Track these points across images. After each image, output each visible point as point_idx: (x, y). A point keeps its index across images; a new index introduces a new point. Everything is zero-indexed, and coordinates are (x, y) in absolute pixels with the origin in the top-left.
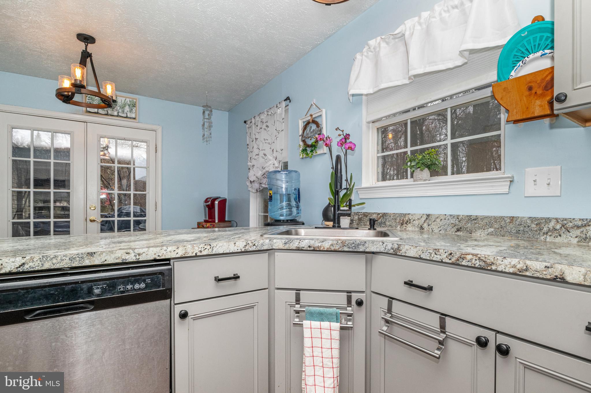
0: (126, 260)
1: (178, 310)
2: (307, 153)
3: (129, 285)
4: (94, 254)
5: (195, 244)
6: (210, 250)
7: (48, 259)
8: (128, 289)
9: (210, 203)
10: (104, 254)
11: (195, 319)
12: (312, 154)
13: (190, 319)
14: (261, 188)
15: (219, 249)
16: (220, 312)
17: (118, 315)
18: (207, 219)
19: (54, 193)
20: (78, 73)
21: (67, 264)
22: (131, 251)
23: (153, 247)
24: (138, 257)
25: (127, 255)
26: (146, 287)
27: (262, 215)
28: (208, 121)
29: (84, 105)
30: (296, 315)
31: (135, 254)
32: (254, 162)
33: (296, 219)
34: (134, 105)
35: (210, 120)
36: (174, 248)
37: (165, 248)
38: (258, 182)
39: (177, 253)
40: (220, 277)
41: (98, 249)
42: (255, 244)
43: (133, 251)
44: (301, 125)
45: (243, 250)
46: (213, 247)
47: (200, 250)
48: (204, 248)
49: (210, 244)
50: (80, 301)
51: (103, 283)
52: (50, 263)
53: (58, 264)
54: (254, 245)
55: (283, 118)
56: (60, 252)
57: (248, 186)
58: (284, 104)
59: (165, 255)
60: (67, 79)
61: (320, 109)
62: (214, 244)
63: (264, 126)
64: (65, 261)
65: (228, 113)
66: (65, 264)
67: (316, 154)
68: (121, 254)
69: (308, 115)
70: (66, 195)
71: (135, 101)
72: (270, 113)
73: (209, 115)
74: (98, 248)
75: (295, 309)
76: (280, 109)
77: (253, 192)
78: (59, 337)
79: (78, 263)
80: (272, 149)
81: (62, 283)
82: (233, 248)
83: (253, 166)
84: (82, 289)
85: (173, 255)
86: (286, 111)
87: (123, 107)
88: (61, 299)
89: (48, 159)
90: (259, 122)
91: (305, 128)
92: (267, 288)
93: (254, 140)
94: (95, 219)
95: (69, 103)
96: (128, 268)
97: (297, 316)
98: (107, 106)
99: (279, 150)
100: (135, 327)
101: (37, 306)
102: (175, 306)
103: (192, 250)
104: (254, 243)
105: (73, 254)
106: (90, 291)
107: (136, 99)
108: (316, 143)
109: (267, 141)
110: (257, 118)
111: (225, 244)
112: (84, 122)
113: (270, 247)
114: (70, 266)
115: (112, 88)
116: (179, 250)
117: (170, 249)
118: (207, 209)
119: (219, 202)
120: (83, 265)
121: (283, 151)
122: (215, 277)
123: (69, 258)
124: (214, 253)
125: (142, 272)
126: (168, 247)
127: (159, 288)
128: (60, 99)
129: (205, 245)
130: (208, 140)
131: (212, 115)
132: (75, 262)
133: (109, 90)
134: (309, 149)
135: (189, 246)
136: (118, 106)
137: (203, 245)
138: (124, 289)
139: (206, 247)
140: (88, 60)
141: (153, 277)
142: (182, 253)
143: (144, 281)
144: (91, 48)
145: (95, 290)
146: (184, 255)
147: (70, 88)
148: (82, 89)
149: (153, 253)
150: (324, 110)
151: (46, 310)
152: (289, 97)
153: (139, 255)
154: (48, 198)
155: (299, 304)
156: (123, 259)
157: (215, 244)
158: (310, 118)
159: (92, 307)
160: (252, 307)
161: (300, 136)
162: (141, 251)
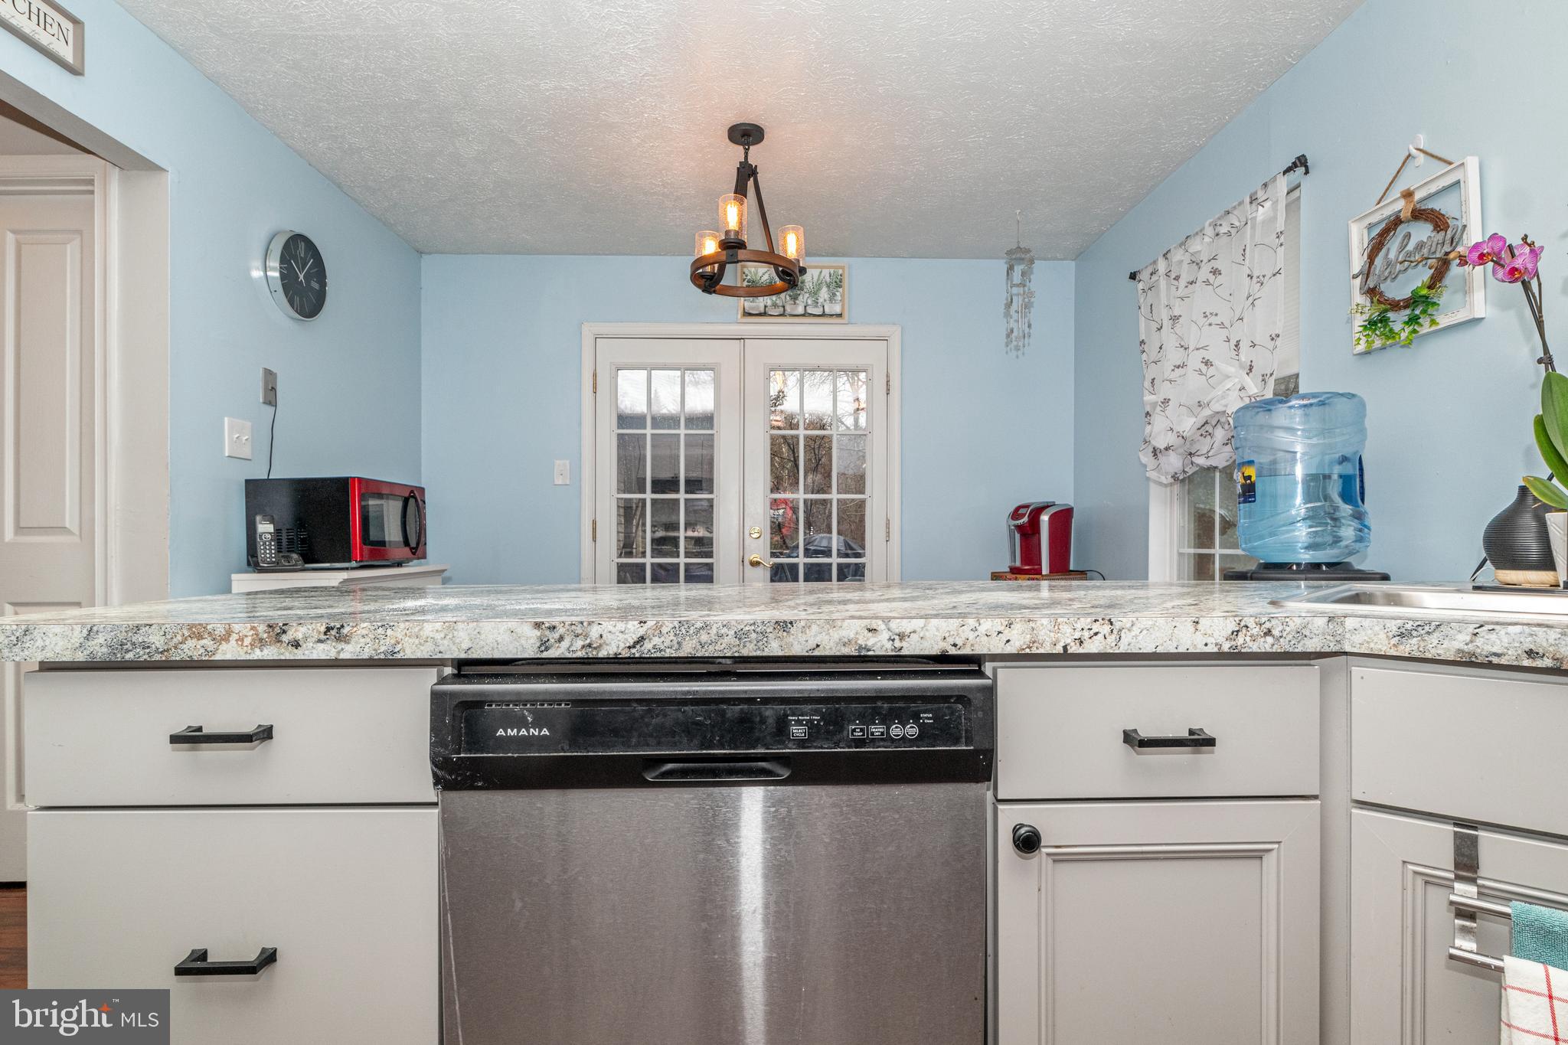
0: (869, 650)
1: (1009, 818)
2: (1391, 330)
3: (876, 724)
4: (789, 625)
5: (1062, 615)
6: (1112, 639)
7: (691, 632)
8: (872, 734)
9: (1025, 519)
10: (814, 628)
11: (1058, 859)
12: (1414, 331)
13: (1044, 856)
14: (1190, 470)
15: (1140, 638)
16: (1142, 853)
17: (847, 806)
18: (1018, 564)
19: (686, 500)
20: (732, 215)
21: (730, 647)
22: (881, 626)
23: (936, 616)
24: (897, 644)
25: (870, 634)
26: (921, 738)
27: (1189, 554)
28: (1021, 290)
29: (741, 292)
30: (1459, 922)
31: (891, 634)
32: (1165, 390)
33: (1348, 564)
34: (839, 284)
35: (1026, 289)
36: (998, 624)
37: (971, 622)
38: (1181, 450)
39: (1008, 641)
40: (1145, 733)
41: (797, 615)
42: (1270, 631)
43: (886, 625)
44: (1358, 239)
45: (1226, 648)
46: (1120, 630)
47: (1077, 635)
48: (1090, 629)
49: (1110, 620)
50: (759, 751)
51: (812, 710)
52: (694, 641)
53: (710, 646)
54: (1268, 633)
55: (1279, 230)
56: (715, 615)
57: (1145, 466)
58: (1283, 184)
59: (972, 645)
60: (711, 238)
61: (1450, 163)
62: (1124, 620)
63: (1204, 273)
64: (726, 640)
65: (1073, 264)
66: (725, 647)
67: (1434, 328)
68: (854, 632)
69: (1396, 193)
70: (705, 504)
71: (840, 271)
72: (1223, 230)
73: (1023, 274)
74: (796, 611)
75: (1453, 898)
76: (1267, 204)
77: (1160, 484)
78: (713, 839)
79: (755, 648)
80: (1233, 342)
81: (721, 696)
82: (1188, 640)
83: (1166, 401)
84: (763, 721)
85: (997, 647)
86: (1293, 207)
87: (815, 293)
88: (719, 741)
89: (675, 429)
90: (1185, 266)
91: (1376, 247)
92: (1316, 797)
93: (1167, 324)
94: (761, 559)
95: (715, 292)
96: (872, 675)
97: (1465, 930)
98: (787, 285)
99: (1262, 338)
100: (890, 849)
101: (668, 750)
102: (1001, 807)
103: (1052, 634)
104: (1268, 625)
105: (742, 621)
106: (781, 729)
107: (843, 268)
108: (1430, 287)
109: (1213, 320)
110: (1178, 256)
111: (1161, 621)
112: (740, 339)
113: (1332, 645)
114: (736, 655)
115: (798, 240)
116: (1015, 632)
117: (987, 625)
118: (1018, 536)
119: (1053, 518)
120: (765, 654)
121: (1279, 341)
122: (1125, 733)
123: (736, 633)
124: (1123, 648)
125: (908, 689)
126: (982, 621)
127: (955, 745)
128: (699, 286)
129: (1096, 621)
130: (1021, 344)
131: (1032, 273)
132: (748, 644)
133: (791, 246)
134: (1397, 320)
135: (1045, 621)
136: (805, 290)
137: (1089, 620)
138: (863, 735)
139: (1096, 627)
140: (751, 183)
141: (939, 708)
142: (1022, 643)
143: (916, 717)
144: (757, 155)
145: (794, 725)
146: (1030, 648)
147: (717, 253)
148: (740, 252)
149: (940, 635)
150: (1472, 163)
151: (686, 765)
152: (1303, 156)
153: (902, 636)
154: (674, 518)
155: (1472, 881)
156: (860, 647)
157: (1126, 622)
158: (1401, 204)
159: (786, 773)
160: (1257, 856)
161: (1355, 277)
162: (906, 626)
